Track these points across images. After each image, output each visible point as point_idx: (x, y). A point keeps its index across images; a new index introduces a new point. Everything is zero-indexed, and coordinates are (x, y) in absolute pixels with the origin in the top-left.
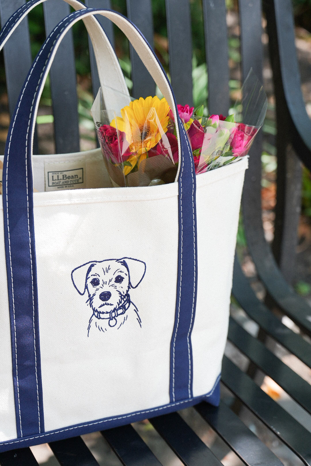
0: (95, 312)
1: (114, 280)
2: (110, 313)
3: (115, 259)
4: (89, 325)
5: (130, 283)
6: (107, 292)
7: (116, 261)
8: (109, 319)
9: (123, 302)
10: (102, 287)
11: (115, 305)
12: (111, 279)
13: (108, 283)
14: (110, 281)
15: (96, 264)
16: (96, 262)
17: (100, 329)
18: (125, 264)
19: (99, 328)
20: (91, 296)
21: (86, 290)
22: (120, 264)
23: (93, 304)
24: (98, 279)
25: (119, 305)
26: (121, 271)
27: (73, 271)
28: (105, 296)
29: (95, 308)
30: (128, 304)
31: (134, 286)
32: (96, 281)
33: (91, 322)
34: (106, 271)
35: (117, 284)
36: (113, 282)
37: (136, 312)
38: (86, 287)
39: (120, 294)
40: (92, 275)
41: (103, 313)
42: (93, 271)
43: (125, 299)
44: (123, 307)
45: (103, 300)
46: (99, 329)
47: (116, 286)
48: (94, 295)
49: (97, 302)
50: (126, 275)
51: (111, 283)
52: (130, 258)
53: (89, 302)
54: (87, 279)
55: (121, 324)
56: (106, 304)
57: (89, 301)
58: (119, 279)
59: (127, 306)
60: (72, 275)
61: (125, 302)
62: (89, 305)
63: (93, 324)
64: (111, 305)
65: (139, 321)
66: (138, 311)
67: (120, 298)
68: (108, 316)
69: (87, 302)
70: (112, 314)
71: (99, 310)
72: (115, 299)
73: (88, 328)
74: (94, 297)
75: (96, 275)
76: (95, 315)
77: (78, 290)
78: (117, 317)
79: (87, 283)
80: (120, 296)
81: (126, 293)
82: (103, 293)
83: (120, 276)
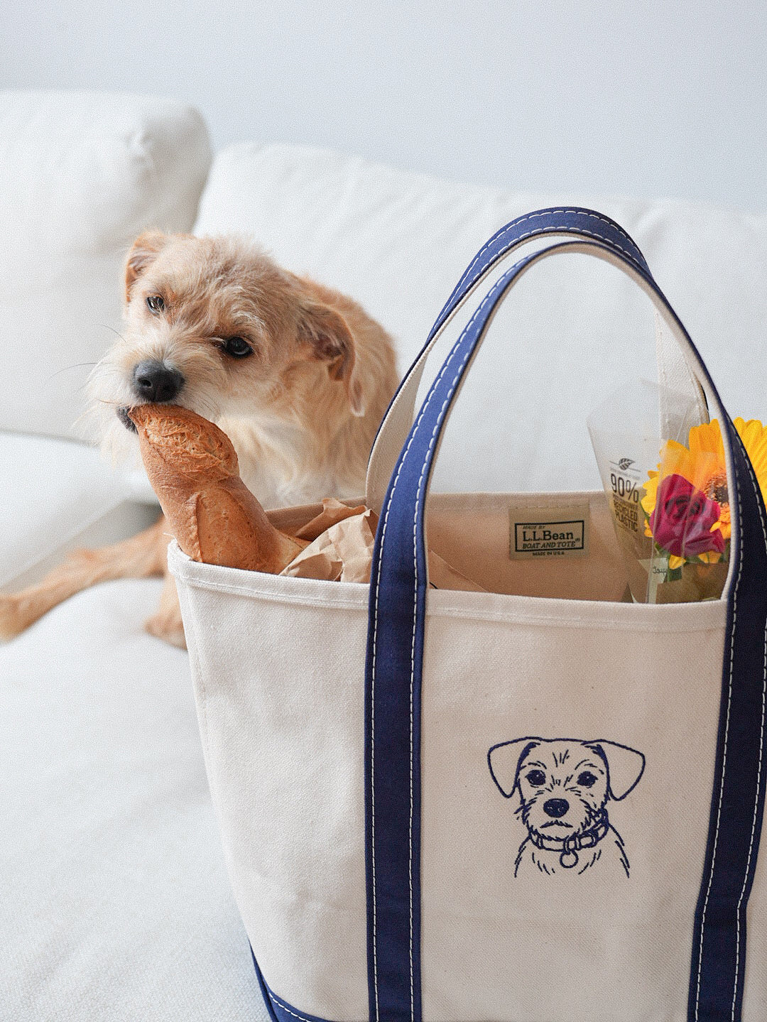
0: (533, 835)
1: (575, 779)
2: (564, 840)
3: (580, 741)
4: (519, 856)
5: (609, 789)
6: (561, 800)
7: (583, 744)
9: (593, 823)
10: (551, 789)
11: (577, 827)
12: (570, 778)
13: (562, 784)
14: (568, 779)
15: (539, 744)
16: (541, 739)
17: (542, 868)
18: (600, 752)
19: (539, 864)
20: (526, 803)
21: (517, 789)
22: (590, 750)
23: (529, 818)
24: (544, 773)
25: (584, 827)
26: (591, 765)
27: (491, 750)
28: (557, 808)
29: (532, 826)
30: (603, 830)
31: (618, 797)
32: (538, 776)
33: (523, 851)
34: (560, 760)
35: (583, 789)
36: (573, 783)
37: (619, 845)
38: (517, 784)
39: (588, 806)
40: (529, 764)
41: (550, 839)
42: (533, 756)
43: (597, 819)
45: (551, 815)
46: (540, 867)
47: (580, 792)
48: (533, 801)
49: (538, 816)
50: (603, 773)
51: (569, 785)
52: (613, 743)
53: (520, 813)
54: (519, 768)
55: (588, 864)
56: (557, 823)
57: (521, 811)
58: (587, 779)
59: (601, 832)
60: (489, 756)
61: (597, 823)
62: (521, 818)
63: (526, 855)
64: (568, 826)
65: (624, 865)
66: (623, 845)
67: (587, 815)
68: (560, 845)
69: (516, 813)
70: (568, 843)
71: (541, 831)
72: (576, 816)
73: (516, 863)
74: (532, 805)
75: (539, 764)
76: (532, 840)
77: (499, 787)
78: (578, 850)
79: (519, 777)
80: (587, 812)
81: (600, 808)
82: (552, 800)
83: (590, 773)
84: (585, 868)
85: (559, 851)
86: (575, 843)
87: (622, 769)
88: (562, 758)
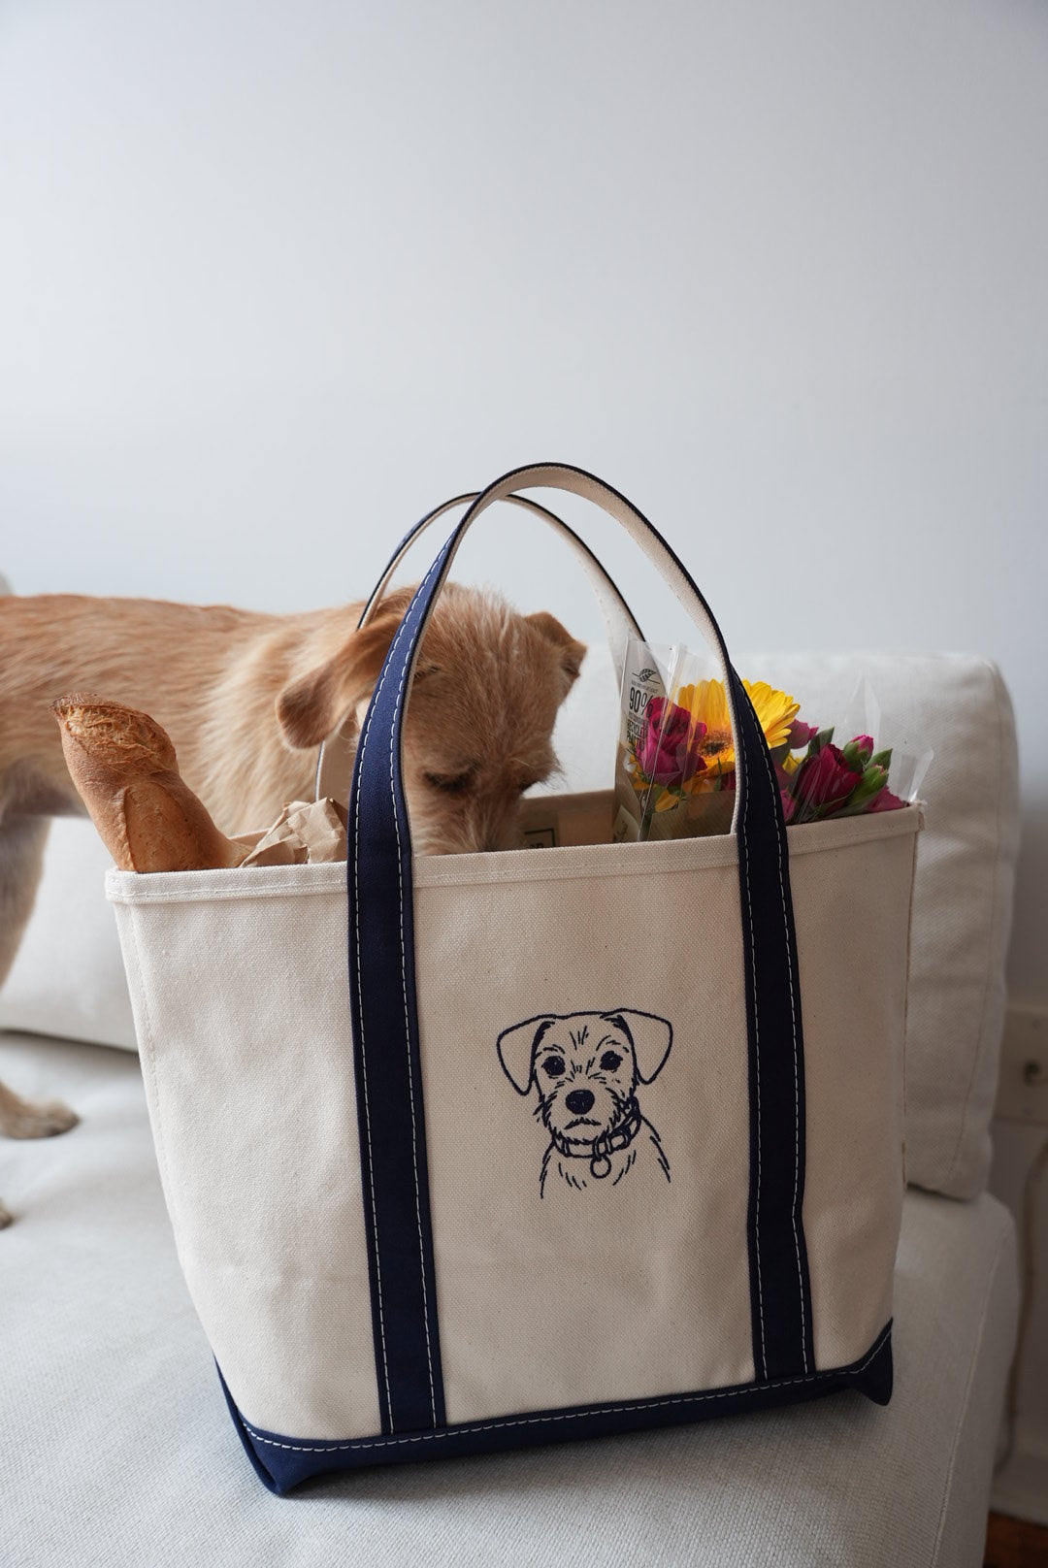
0: (557, 1140)
1: (598, 1063)
2: (593, 1142)
3: (598, 1013)
4: (543, 1171)
5: (636, 1071)
6: (584, 1091)
7: (601, 1017)
9: (623, 1117)
10: (571, 1079)
11: (605, 1124)
12: (592, 1061)
13: (584, 1069)
14: (590, 1064)
15: (554, 1023)
16: (555, 1017)
17: (572, 1181)
18: (621, 1024)
19: (567, 1177)
20: (546, 1099)
21: (534, 1083)
22: (610, 1024)
23: (551, 1119)
24: (561, 1059)
25: (614, 1124)
26: (613, 1042)
27: (501, 1037)
28: (581, 1102)
29: (555, 1128)
30: (634, 1124)
31: (647, 1079)
32: (555, 1063)
33: (547, 1162)
34: (579, 1041)
35: (607, 1074)
36: (596, 1068)
37: (654, 1142)
38: (533, 1077)
39: (615, 1096)
40: (545, 1049)
41: (577, 1142)
42: (549, 1038)
43: (627, 1111)
44: (625, 1130)
45: (575, 1112)
46: (568, 1181)
47: (604, 1079)
48: (553, 1097)
49: (560, 1115)
50: (627, 1051)
51: (592, 1071)
52: (635, 1012)
53: (540, 1113)
54: (534, 1056)
55: (622, 1171)
56: (581, 1120)
57: (541, 1111)
58: (611, 1062)
59: (633, 1128)
60: (498, 1045)
61: (627, 1116)
62: (541, 1120)
63: (552, 1167)
64: (596, 1123)
65: (662, 1166)
66: (660, 1140)
67: (615, 1108)
68: (588, 1150)
69: (536, 1113)
70: (598, 1146)
71: (566, 1134)
72: (603, 1110)
73: (541, 1177)
74: (553, 1102)
75: (555, 1048)
76: (557, 1147)
77: (513, 1083)
78: (610, 1153)
79: (536, 1067)
80: (614, 1103)
81: (629, 1096)
82: (574, 1093)
83: (613, 1052)
84: (620, 1175)
85: (589, 1157)
86: (606, 1145)
87: (648, 1041)
88: (581, 1038)
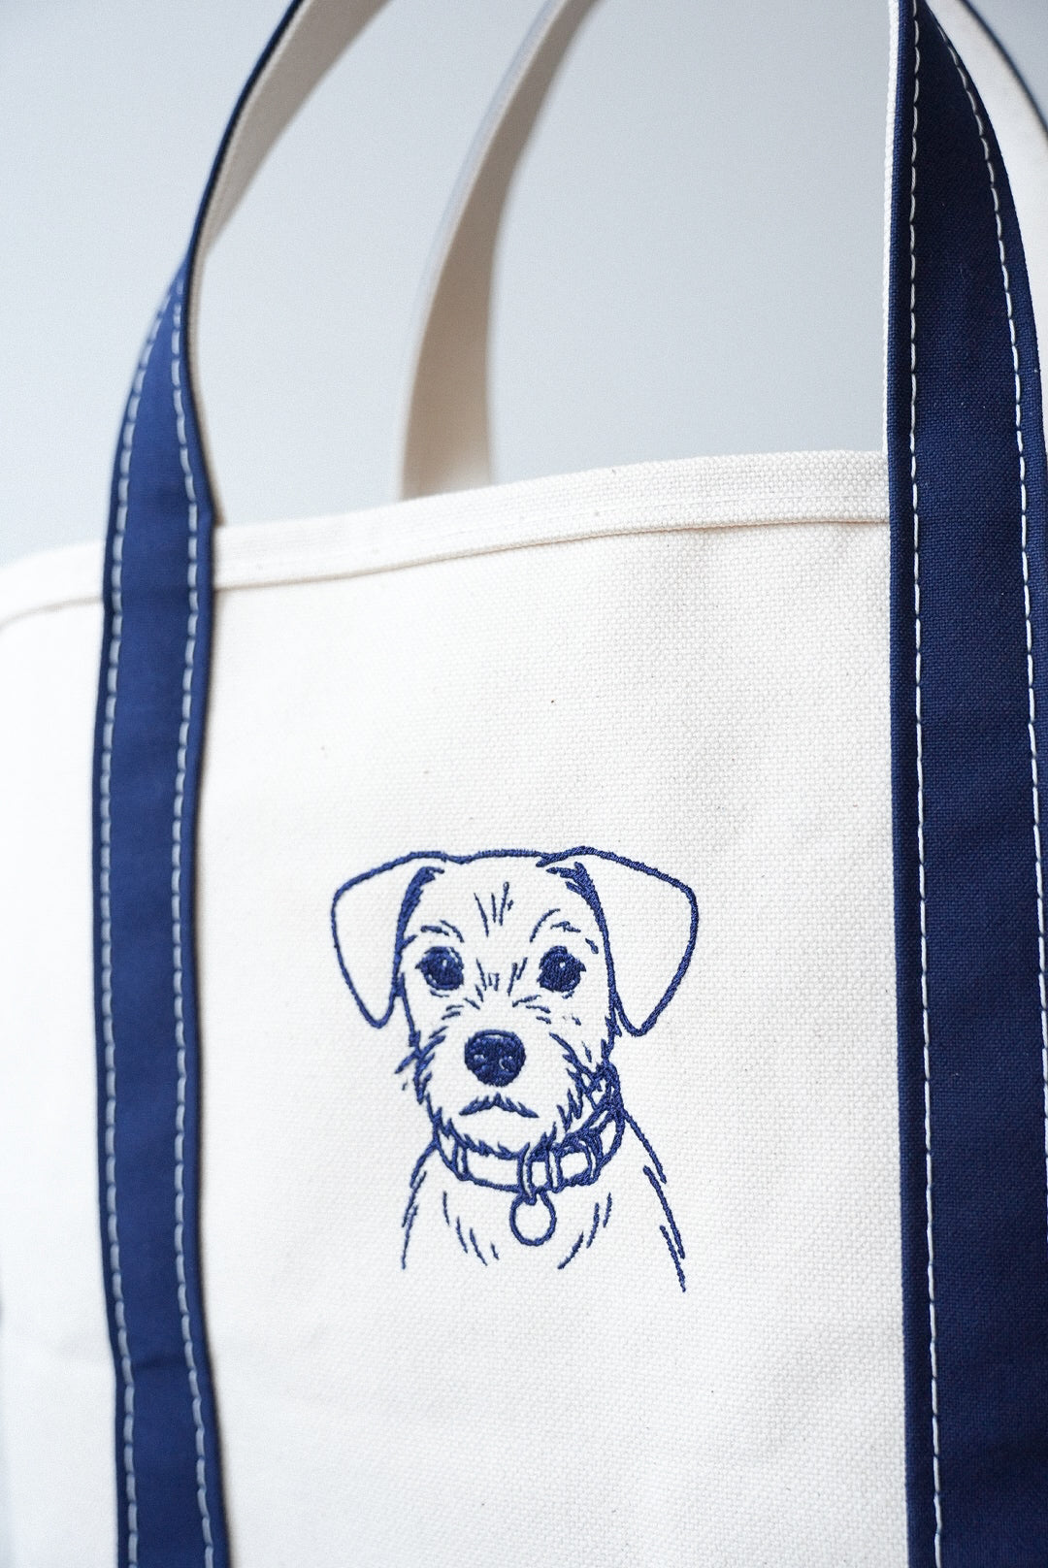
0: (442, 1137)
1: (533, 971)
2: (519, 1157)
3: (535, 854)
4: (410, 1202)
5: (615, 1002)
6: (504, 1034)
7: (539, 865)
8: (512, 1196)
9: (588, 1110)
10: (479, 1003)
11: (548, 1121)
12: (520, 966)
13: (504, 983)
14: (517, 972)
15: (441, 871)
16: (445, 858)
17: (468, 1240)
18: (581, 883)
19: (458, 1228)
20: (424, 1043)
21: (398, 1001)
22: (559, 881)
23: (431, 1088)
24: (457, 954)
25: (567, 1122)
26: (565, 926)
27: (338, 896)
28: (495, 1059)
29: (440, 1110)
30: (612, 1127)
31: (638, 1026)
32: (445, 963)
33: (419, 1186)
34: (495, 915)
35: (552, 999)
36: (530, 983)
37: (653, 1181)
38: (399, 988)
39: (572, 1057)
40: (424, 929)
41: (484, 1150)
42: (430, 905)
43: (597, 1096)
44: (589, 1140)
45: (486, 1078)
46: (461, 1239)
47: (546, 1011)
49: (453, 1081)
50: (595, 950)
51: (521, 989)
52: (612, 857)
53: (410, 1072)
54: (401, 944)
55: (581, 1240)
56: (498, 1101)
57: (412, 1067)
58: (560, 972)
59: (607, 1137)
60: (333, 914)
61: (598, 1109)
62: (411, 1087)
63: (428, 1198)
64: (526, 1113)
65: (671, 1248)
66: (664, 1180)
67: (571, 1084)
68: (506, 1172)
69: (400, 1069)
70: (530, 1167)
71: (465, 1126)
72: (543, 1085)
73: (405, 1219)
74: (437, 1049)
75: (445, 928)
76: (442, 1153)
77: (357, 997)
78: (556, 1191)
79: (403, 968)
80: (570, 1073)
81: (600, 1060)
82: (482, 1035)
83: (564, 951)
84: (576, 1249)
85: (509, 1188)
86: (548, 1167)
87: (639, 930)
88: (497, 909)
